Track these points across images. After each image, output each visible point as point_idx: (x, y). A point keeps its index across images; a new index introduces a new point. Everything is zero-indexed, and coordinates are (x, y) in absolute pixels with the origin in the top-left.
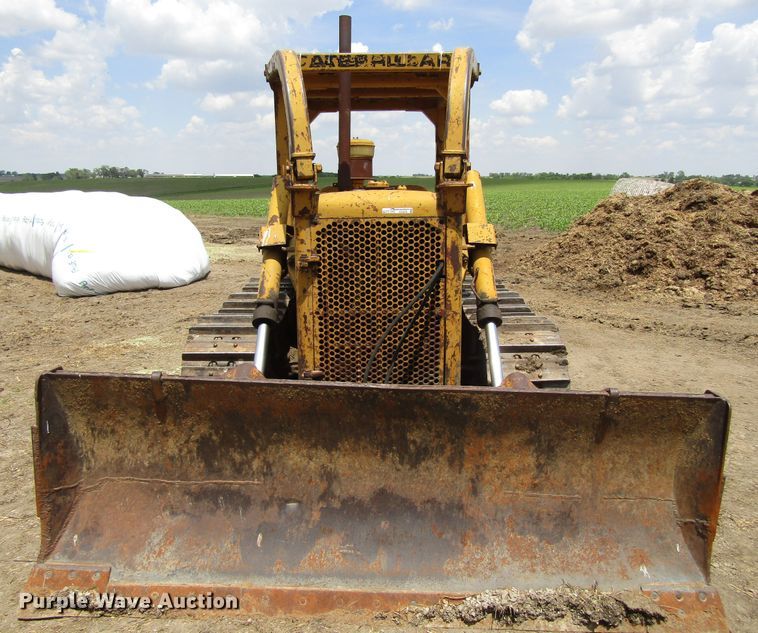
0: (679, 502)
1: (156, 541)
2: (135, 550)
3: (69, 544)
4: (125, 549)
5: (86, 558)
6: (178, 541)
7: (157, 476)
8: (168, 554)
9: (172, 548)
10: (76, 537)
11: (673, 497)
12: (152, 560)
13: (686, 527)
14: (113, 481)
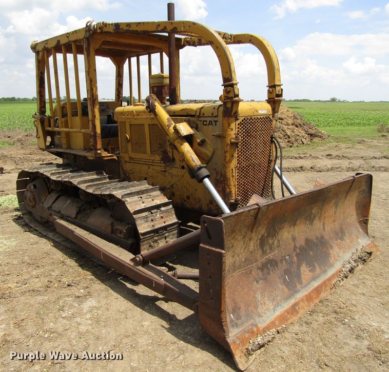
0: (357, 214)
1: (260, 298)
2: (256, 307)
3: (232, 321)
4: (253, 309)
5: (242, 324)
6: (266, 294)
7: (248, 265)
8: (267, 302)
9: (266, 298)
10: (231, 315)
11: (355, 213)
12: (264, 308)
13: (360, 222)
14: (233, 276)
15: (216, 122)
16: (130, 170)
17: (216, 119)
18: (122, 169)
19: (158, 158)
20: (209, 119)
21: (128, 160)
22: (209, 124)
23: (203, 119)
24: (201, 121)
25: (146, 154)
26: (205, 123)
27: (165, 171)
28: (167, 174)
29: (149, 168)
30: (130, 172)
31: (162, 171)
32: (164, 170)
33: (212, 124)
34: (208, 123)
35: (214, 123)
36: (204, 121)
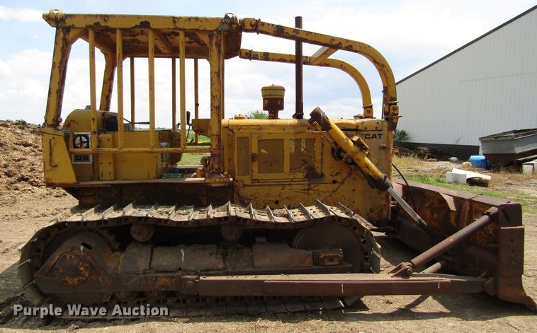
15: (380, 135)
16: (251, 195)
17: (380, 133)
18: (238, 195)
19: (300, 175)
20: (372, 133)
21: (250, 183)
22: (373, 137)
23: (365, 133)
24: (363, 134)
25: (283, 172)
26: (368, 136)
27: (308, 190)
28: (311, 192)
29: (283, 189)
30: (251, 198)
31: (304, 190)
32: (306, 188)
33: (376, 137)
34: (371, 136)
35: (378, 137)
36: (366, 135)
